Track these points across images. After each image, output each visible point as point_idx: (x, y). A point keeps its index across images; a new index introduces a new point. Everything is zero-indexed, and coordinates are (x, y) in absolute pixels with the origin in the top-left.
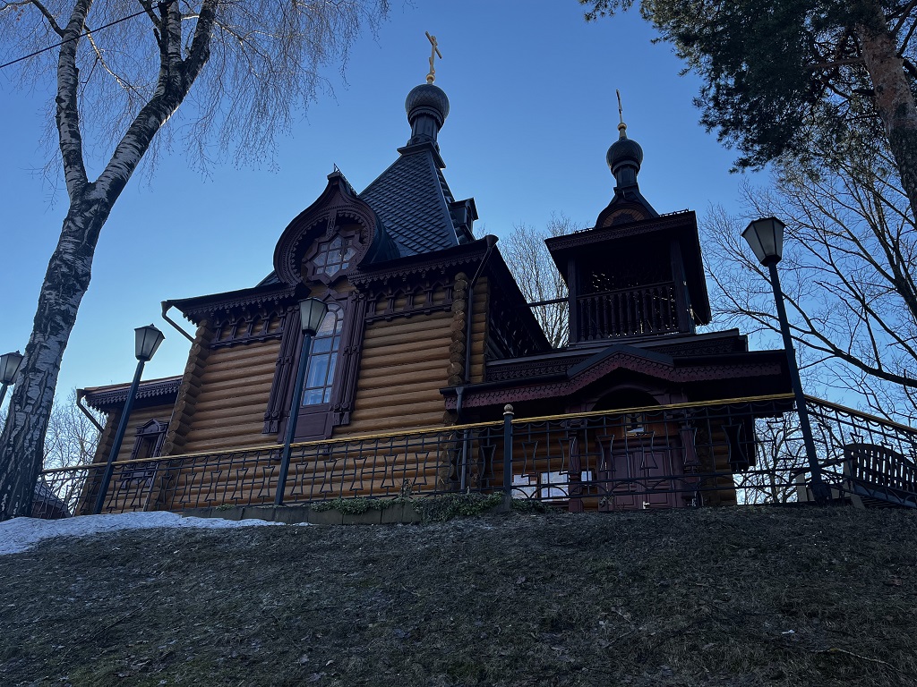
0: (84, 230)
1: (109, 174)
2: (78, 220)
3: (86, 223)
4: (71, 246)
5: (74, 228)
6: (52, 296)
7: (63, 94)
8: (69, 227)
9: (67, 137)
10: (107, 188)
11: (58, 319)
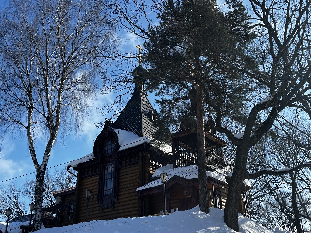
0: (40, 179)
1: (43, 164)
2: (39, 177)
3: (41, 178)
4: (39, 184)
5: (38, 179)
6: (37, 197)
7: (30, 145)
8: (37, 179)
9: (33, 157)
10: (43, 167)
11: (39, 201)
